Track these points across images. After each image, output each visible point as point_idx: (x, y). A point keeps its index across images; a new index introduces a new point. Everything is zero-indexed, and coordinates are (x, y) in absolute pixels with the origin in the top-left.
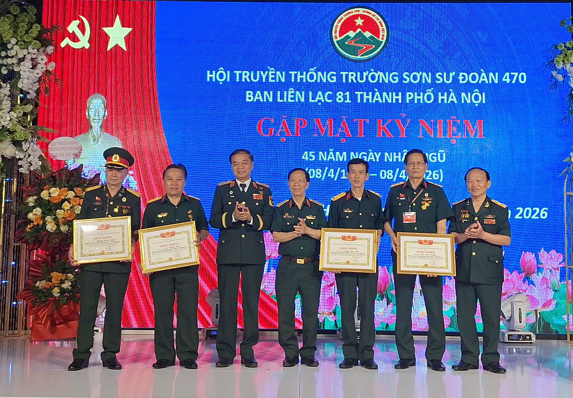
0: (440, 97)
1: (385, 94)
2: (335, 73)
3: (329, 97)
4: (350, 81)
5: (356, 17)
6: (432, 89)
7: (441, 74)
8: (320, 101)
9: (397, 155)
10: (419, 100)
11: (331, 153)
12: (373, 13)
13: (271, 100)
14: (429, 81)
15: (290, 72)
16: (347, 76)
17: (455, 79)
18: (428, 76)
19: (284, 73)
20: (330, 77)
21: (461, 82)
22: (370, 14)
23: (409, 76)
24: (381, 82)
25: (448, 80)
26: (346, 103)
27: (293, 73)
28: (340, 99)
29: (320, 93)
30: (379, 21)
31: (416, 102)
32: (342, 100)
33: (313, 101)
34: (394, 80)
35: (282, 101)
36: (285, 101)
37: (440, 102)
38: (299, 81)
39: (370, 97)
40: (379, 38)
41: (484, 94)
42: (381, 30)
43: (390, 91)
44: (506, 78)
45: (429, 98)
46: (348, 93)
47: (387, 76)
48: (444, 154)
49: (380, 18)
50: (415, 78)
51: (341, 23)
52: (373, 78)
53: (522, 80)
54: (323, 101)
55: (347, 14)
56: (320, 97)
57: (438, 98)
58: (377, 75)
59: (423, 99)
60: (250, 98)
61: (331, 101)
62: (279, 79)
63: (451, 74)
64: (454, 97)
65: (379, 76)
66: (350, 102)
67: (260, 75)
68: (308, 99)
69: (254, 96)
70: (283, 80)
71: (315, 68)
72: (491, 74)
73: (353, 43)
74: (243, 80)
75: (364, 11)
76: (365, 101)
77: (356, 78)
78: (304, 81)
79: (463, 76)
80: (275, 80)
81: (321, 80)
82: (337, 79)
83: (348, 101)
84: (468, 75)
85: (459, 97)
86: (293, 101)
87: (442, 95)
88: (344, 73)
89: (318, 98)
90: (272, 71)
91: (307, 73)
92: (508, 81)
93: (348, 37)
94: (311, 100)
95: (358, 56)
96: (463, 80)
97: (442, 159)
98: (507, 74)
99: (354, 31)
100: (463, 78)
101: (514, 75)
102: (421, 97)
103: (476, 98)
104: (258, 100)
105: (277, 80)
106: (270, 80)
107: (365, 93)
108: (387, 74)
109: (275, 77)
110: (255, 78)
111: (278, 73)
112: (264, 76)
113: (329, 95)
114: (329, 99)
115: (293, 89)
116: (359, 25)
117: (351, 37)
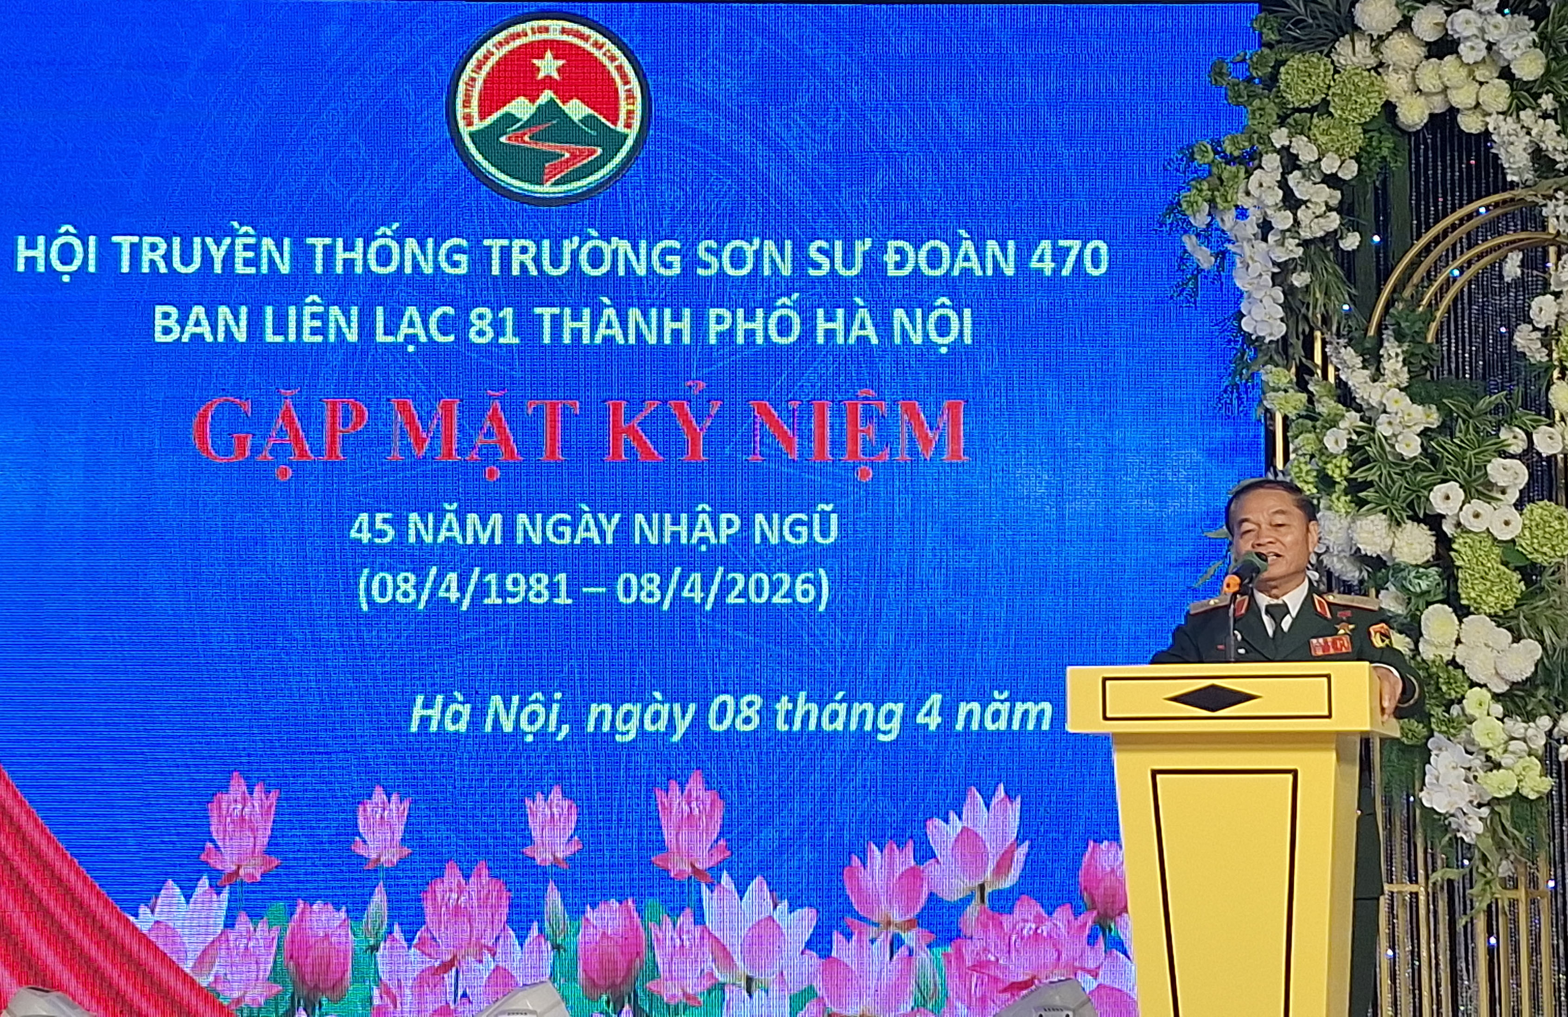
0: (822, 325)
1: (634, 314)
2: (464, 243)
3: (444, 325)
4: (516, 271)
5: (538, 49)
6: (795, 296)
7: (824, 244)
8: (411, 339)
9: (676, 522)
10: (750, 334)
11: (450, 517)
12: (595, 36)
13: (241, 336)
14: (786, 270)
15: (310, 241)
16: (506, 253)
17: (874, 260)
18: (781, 251)
19: (287, 241)
20: (449, 257)
21: (892, 272)
22: (586, 39)
23: (717, 254)
24: (621, 272)
25: (848, 263)
26: (500, 346)
27: (319, 243)
28: (481, 333)
29: (412, 312)
30: (617, 63)
31: (740, 340)
32: (490, 334)
33: (390, 339)
34: (669, 266)
35: (280, 339)
36: (292, 338)
37: (820, 340)
38: (339, 269)
39: (585, 325)
40: (615, 123)
41: (967, 312)
42: (622, 95)
43: (653, 305)
44: (1041, 259)
45: (784, 326)
46: (508, 313)
47: (643, 251)
48: (834, 517)
49: (618, 53)
50: (737, 260)
51: (486, 69)
52: (596, 258)
53: (1096, 264)
54: (423, 339)
55: (507, 41)
56: (411, 324)
57: (814, 329)
58: (607, 249)
59: (766, 329)
60: (167, 331)
61: (451, 338)
62: (271, 262)
63: (858, 244)
64: (868, 323)
65: (615, 253)
66: (516, 341)
67: (205, 249)
68: (372, 333)
69: (182, 322)
70: (285, 268)
71: (395, 226)
72: (992, 246)
73: (526, 138)
74: (145, 269)
75: (564, 31)
76: (567, 339)
77: (537, 260)
78: (359, 270)
79: (899, 251)
80: (258, 267)
81: (416, 266)
82: (472, 263)
83: (509, 338)
84: (917, 248)
85: (884, 325)
86: (319, 339)
87: (830, 318)
88: (496, 244)
89: (404, 330)
90: (246, 235)
91: (367, 245)
92: (1048, 267)
93: (511, 119)
94: (381, 337)
95: (541, 183)
96: (899, 266)
97: (825, 533)
98: (1046, 245)
99: (532, 100)
100: (898, 258)
101: (1068, 249)
102: (758, 325)
103: (943, 326)
104: (197, 338)
105: (264, 269)
106: (240, 269)
107: (567, 311)
108: (643, 244)
109: (258, 256)
110: (186, 260)
111: (268, 243)
112: (218, 255)
113: (444, 317)
114: (445, 333)
115: (317, 299)
116: (549, 77)
117: (519, 120)
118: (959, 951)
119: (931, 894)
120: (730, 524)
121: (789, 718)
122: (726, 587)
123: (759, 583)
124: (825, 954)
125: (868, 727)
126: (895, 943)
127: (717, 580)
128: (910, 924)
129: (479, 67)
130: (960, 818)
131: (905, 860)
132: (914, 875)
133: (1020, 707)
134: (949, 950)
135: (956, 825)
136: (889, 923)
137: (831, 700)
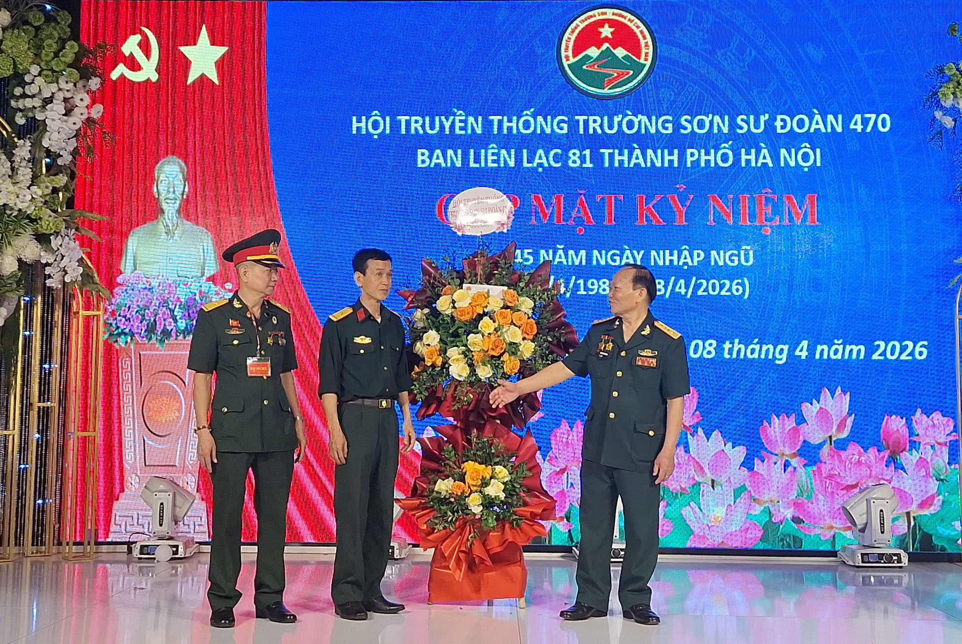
0: (744, 157)
2: (566, 118)
3: (556, 158)
4: (591, 132)
5: (601, 23)
6: (730, 143)
7: (744, 117)
8: (540, 165)
9: (671, 254)
10: (708, 162)
11: (560, 252)
12: (629, 16)
13: (458, 164)
14: (726, 130)
15: (491, 118)
16: (586, 123)
17: (770, 126)
18: (723, 121)
19: (480, 118)
20: (558, 125)
22: (625, 18)
23: (690, 122)
24: (643, 132)
25: (757, 126)
26: (584, 168)
27: (495, 119)
28: (574, 162)
29: (540, 152)
30: (640, 29)
31: (703, 164)
32: (579, 163)
33: (530, 165)
34: (666, 129)
35: (477, 165)
36: (483, 165)
37: (743, 164)
38: (505, 131)
39: (625, 158)
40: (639, 59)
41: (818, 150)
42: (643, 44)
43: (659, 148)
44: (855, 124)
45: (725, 158)
46: (587, 152)
47: (654, 122)
48: (751, 252)
49: (640, 24)
50: (701, 125)
51: (576, 33)
52: (630, 125)
53: (884, 126)
54: (546, 165)
55: (586, 19)
56: (540, 158)
57: (740, 159)
58: (636, 121)
59: (715, 160)
60: (423, 162)
61: (559, 165)
62: (473, 128)
63: (762, 117)
64: (767, 156)
65: (640, 122)
66: (591, 166)
67: (441, 122)
68: (521, 162)
69: (430, 157)
70: (479, 131)
71: (532, 110)
72: (830, 117)
74: (413, 132)
75: (614, 14)
76: (617, 165)
77: (601, 126)
78: (515, 131)
79: (782, 120)
80: (466, 131)
81: (542, 130)
82: (570, 128)
83: (588, 165)
84: (792, 119)
85: (775, 157)
86: (496, 165)
87: (748, 153)
88: (581, 119)
89: (537, 161)
90: (460, 115)
91: (518, 119)
92: (859, 128)
93: (588, 57)
94: (525, 164)
95: (603, 89)
96: (783, 127)
97: (747, 260)
98: (858, 117)
99: (599, 48)
100: (782, 124)
101: (870, 118)
102: (711, 158)
103: (806, 157)
104: (438, 165)
105: (469, 132)
106: (458, 131)
107: (617, 151)
108: (654, 118)
109: (466, 125)
110: (432, 127)
111: (471, 119)
112: (447, 125)
113: (556, 154)
114: (556, 162)
115: (495, 146)
116: (606, 37)
117: (592, 58)
118: (819, 468)
119: (805, 441)
120: (699, 255)
121: (730, 351)
122: (698, 286)
123: (714, 284)
124: (751, 469)
125: (770, 357)
126: (786, 465)
127: (693, 282)
128: (794, 455)
129: (573, 32)
130: (818, 402)
131: (790, 423)
132: (795, 431)
133: (848, 348)
134: (814, 468)
135: (816, 406)
136: (783, 454)
137: (751, 343)
